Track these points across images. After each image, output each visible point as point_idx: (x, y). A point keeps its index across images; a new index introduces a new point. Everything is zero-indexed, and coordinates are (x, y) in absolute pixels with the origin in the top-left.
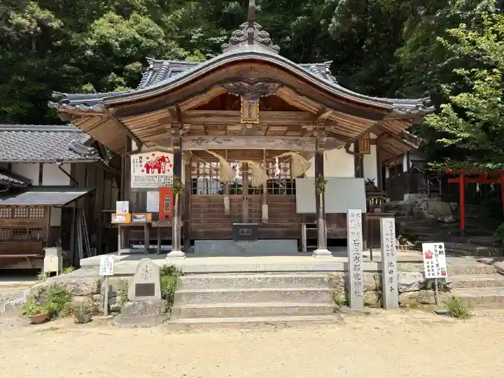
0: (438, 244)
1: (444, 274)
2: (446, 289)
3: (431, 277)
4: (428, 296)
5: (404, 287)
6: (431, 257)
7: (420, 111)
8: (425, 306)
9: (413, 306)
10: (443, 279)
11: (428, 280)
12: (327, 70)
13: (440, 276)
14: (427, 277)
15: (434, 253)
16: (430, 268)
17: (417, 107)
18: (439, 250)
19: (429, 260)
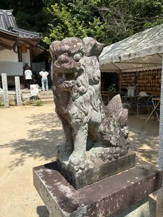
0: (36, 85)
1: (37, 94)
2: (39, 99)
3: (33, 95)
4: (33, 101)
5: (25, 99)
6: (33, 89)
7: (38, 38)
8: (32, 104)
9: (28, 105)
10: (38, 96)
11: (32, 97)
12: (11, 14)
13: (36, 95)
14: (32, 95)
15: (34, 88)
16: (33, 93)
17: (37, 36)
18: (36, 87)
19: (33, 90)
